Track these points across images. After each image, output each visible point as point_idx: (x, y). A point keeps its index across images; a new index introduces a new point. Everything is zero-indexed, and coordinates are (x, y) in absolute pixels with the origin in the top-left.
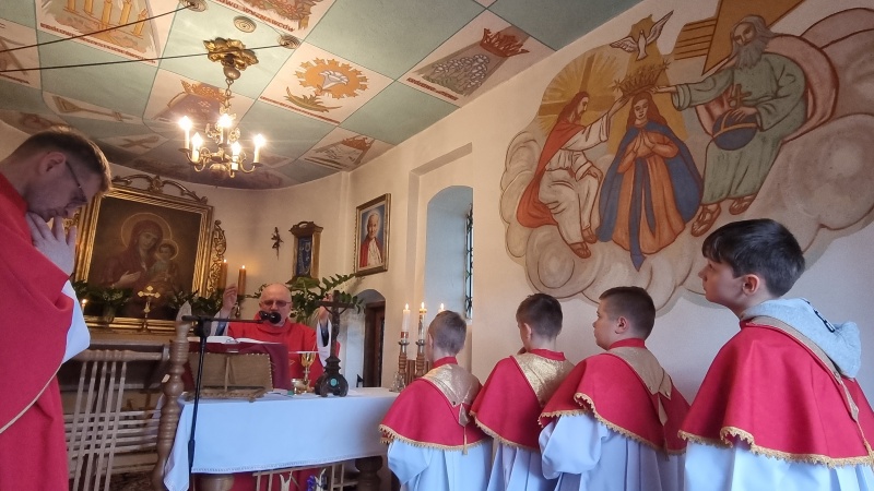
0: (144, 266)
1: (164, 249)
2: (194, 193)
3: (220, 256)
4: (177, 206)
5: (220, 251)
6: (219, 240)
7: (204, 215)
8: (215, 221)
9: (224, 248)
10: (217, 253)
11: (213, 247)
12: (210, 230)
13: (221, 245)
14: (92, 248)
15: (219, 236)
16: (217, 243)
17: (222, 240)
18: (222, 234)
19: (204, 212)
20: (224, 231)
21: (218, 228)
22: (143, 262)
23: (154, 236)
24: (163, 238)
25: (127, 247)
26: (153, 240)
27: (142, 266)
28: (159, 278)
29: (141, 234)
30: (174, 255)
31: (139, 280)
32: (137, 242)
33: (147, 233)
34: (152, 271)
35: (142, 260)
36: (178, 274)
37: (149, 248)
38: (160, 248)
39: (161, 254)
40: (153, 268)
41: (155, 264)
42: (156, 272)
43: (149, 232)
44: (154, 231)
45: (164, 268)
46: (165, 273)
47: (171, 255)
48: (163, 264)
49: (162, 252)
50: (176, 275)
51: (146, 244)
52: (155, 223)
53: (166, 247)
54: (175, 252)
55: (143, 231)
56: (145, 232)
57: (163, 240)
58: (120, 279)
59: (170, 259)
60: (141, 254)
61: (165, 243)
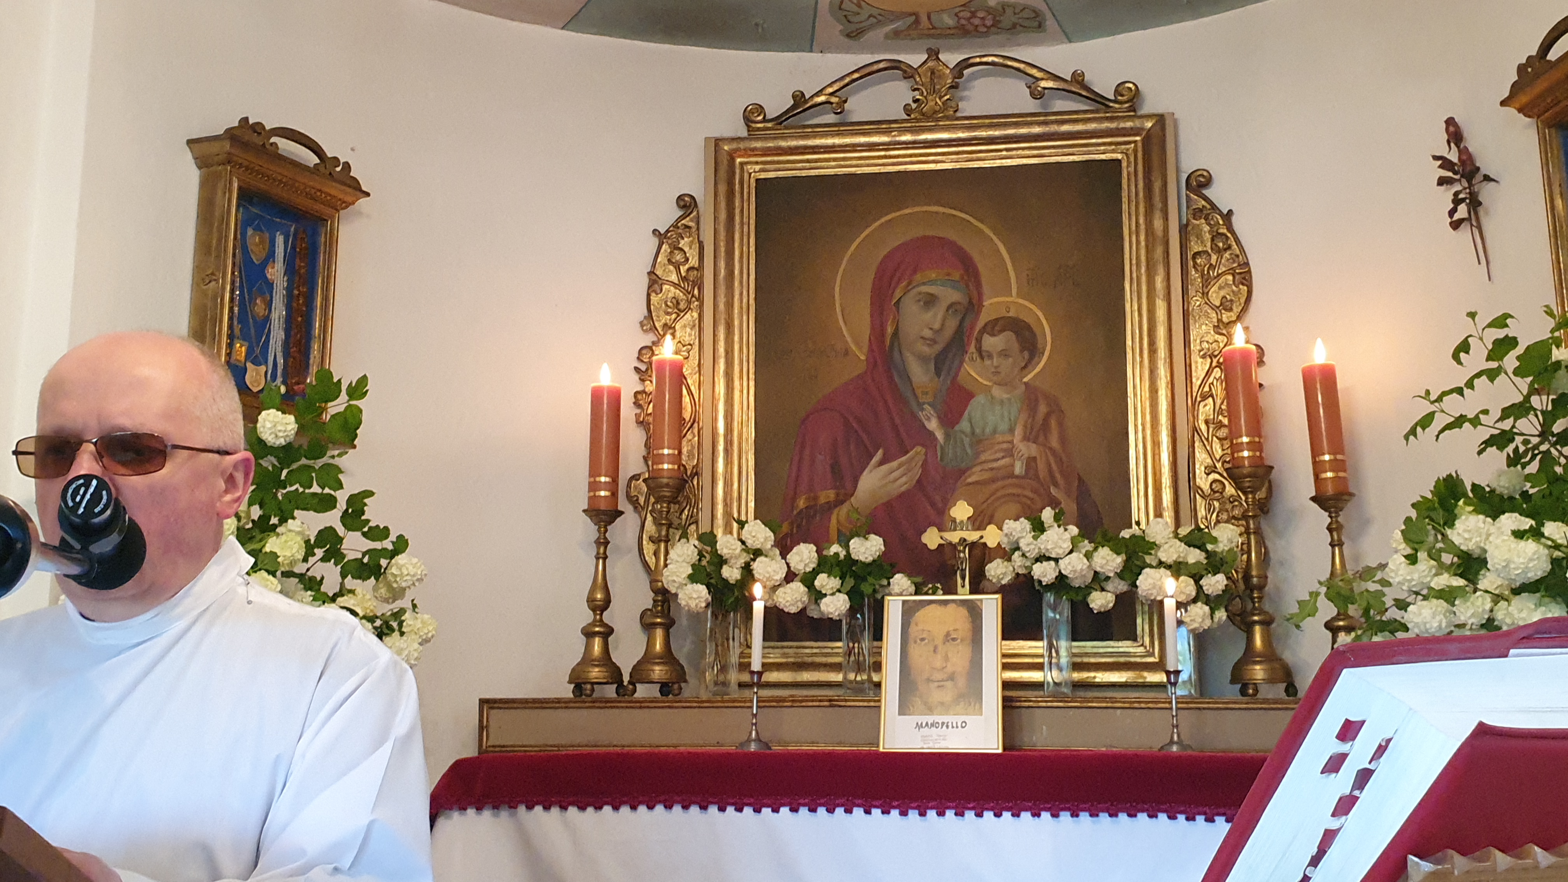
0: (933, 425)
1: (991, 342)
2: (1078, 78)
3: (1233, 328)
4: (1020, 152)
5: (1226, 305)
6: (1214, 257)
7: (1132, 159)
8: (1184, 177)
9: (1241, 286)
10: (1215, 320)
11: (1192, 292)
12: (1166, 218)
13: (1230, 277)
14: (752, 383)
15: (1213, 240)
16: (1208, 272)
17: (1231, 254)
18: (1223, 230)
19: (1128, 150)
20: (1230, 212)
21: (1203, 203)
22: (926, 406)
23: (950, 295)
24: (985, 298)
25: (863, 358)
26: (950, 312)
27: (926, 423)
28: (995, 465)
29: (902, 299)
30: (1036, 359)
31: (919, 481)
32: (896, 334)
33: (924, 289)
34: (964, 437)
35: (924, 403)
36: (1063, 440)
37: (938, 347)
38: (979, 341)
39: (988, 362)
40: (964, 425)
41: (969, 408)
42: (979, 441)
43: (931, 282)
44: (948, 275)
45: (1006, 419)
46: (1011, 442)
47: (1023, 364)
48: (1002, 402)
49: (990, 356)
50: (1054, 442)
51: (927, 333)
52: (943, 242)
53: (1001, 331)
54: (1040, 346)
55: (909, 284)
56: (918, 286)
57: (985, 303)
58: (856, 487)
59: (1025, 380)
60: (915, 379)
61: (992, 317)
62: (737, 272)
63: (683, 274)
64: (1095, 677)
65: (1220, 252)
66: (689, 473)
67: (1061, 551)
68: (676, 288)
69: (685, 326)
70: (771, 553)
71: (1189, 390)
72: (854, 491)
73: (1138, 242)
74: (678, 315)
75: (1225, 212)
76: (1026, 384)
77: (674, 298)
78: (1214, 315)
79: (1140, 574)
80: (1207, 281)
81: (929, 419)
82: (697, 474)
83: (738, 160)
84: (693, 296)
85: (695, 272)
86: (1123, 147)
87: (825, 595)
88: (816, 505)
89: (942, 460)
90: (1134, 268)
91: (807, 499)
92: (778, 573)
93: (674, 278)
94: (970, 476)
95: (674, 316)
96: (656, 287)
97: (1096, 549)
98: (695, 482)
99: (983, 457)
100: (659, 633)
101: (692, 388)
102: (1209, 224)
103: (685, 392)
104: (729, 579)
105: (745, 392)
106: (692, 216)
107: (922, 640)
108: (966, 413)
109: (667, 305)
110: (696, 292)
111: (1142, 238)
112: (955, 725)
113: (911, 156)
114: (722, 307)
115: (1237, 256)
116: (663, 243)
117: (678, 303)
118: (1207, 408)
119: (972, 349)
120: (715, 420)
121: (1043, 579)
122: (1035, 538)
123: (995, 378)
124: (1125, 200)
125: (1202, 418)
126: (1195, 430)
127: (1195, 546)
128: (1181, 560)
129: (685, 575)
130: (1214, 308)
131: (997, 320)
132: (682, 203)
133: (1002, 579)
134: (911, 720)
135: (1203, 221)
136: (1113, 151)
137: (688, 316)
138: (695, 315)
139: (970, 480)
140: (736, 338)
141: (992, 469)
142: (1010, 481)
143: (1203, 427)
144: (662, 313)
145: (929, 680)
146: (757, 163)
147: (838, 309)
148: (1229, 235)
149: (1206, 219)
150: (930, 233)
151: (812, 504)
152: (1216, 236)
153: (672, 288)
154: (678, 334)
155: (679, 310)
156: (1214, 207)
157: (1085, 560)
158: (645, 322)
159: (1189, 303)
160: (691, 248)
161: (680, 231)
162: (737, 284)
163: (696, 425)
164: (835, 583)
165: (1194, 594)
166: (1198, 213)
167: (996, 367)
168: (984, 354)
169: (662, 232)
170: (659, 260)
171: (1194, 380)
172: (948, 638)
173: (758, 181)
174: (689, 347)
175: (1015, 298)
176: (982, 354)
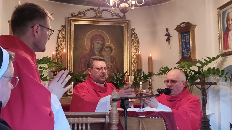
2: (118, 14)
3: (137, 49)
4: (110, 24)
5: (136, 46)
8: (131, 29)
9: (138, 44)
12: (129, 34)
14: (73, 53)
17: (137, 40)
20: (137, 34)
21: (133, 33)
23: (101, 42)
25: (89, 50)
26: (101, 45)
29: (94, 42)
43: (98, 40)
45: (108, 60)
46: (109, 63)
47: (111, 53)
48: (108, 58)
49: (106, 51)
50: (114, 63)
51: (98, 48)
52: (100, 35)
54: (113, 50)
55: (95, 40)
57: (106, 44)
59: (111, 55)
60: (96, 54)
61: (107, 46)
62: (71, 37)
63: (63, 37)
71: (131, 57)
73: (126, 37)
80: (134, 43)
83: (71, 21)
84: (64, 40)
90: (125, 41)
91: (81, 70)
96: (59, 38)
116: (60, 32)
119: (104, 50)
124: (124, 31)
125: (133, 61)
132: (63, 26)
136: (123, 25)
138: (65, 43)
140: (71, 47)
142: (109, 68)
146: (74, 21)
147: (85, 43)
148: (137, 37)
154: (62, 45)
155: (62, 42)
156: (135, 33)
158: (57, 43)
159: (132, 46)
160: (64, 33)
161: (62, 30)
166: (133, 34)
167: (107, 53)
173: (74, 24)
175: (109, 43)
176: (105, 51)
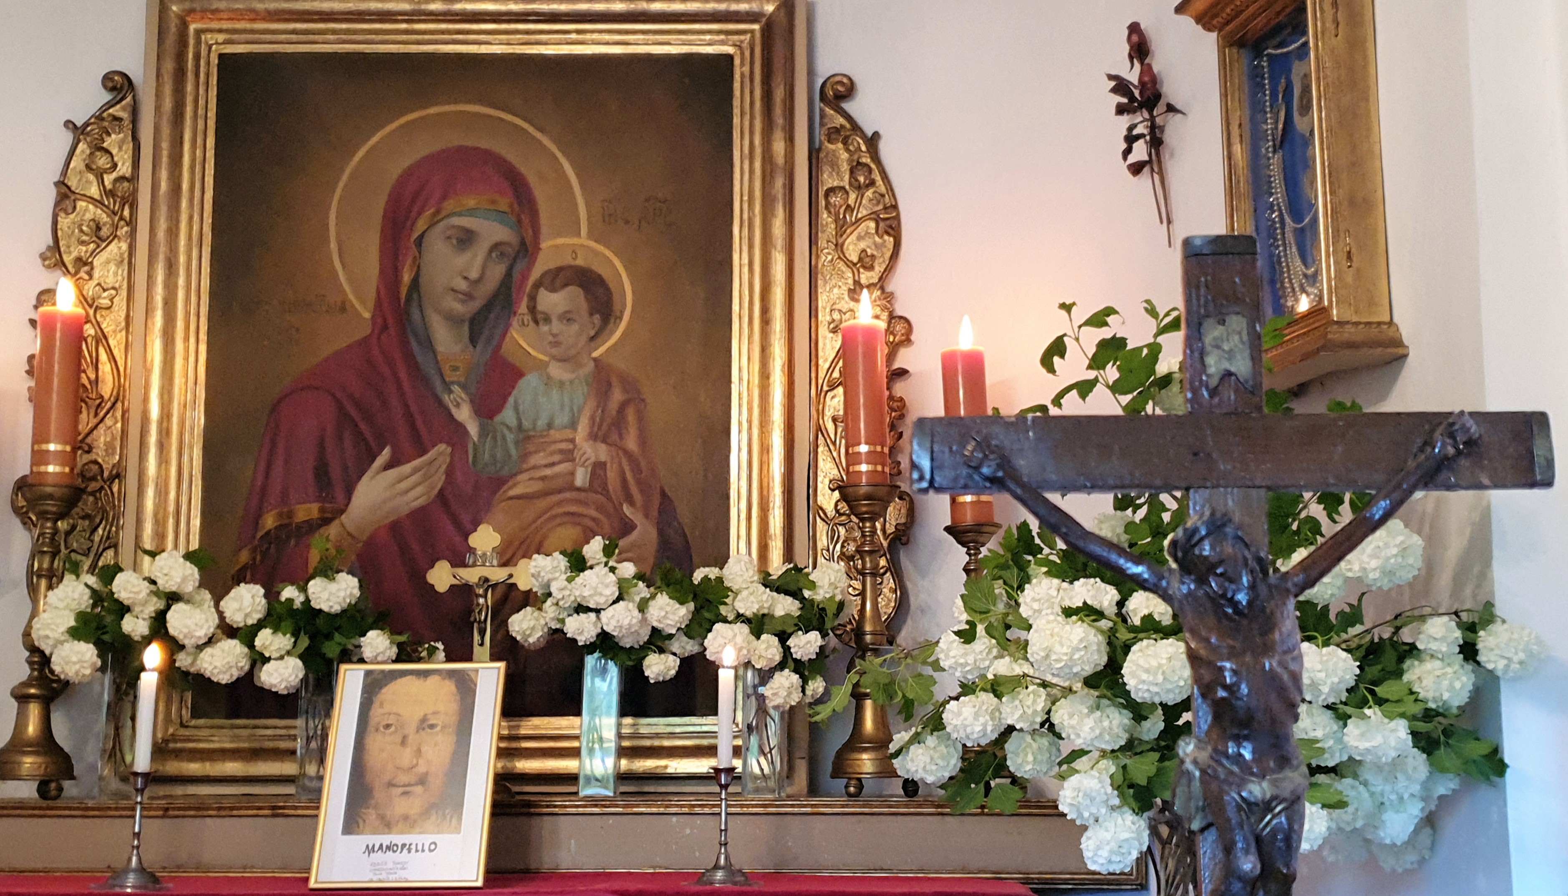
0: (464, 414)
1: (550, 301)
4: (595, 36)
5: (865, 262)
6: (853, 196)
7: (747, 54)
8: (819, 82)
9: (886, 237)
10: (851, 281)
11: (822, 243)
12: (790, 139)
13: (872, 225)
14: (203, 348)
15: (852, 172)
16: (845, 217)
17: (875, 192)
18: (866, 160)
19: (742, 42)
20: (876, 135)
21: (841, 120)
22: (456, 388)
23: (495, 232)
24: (542, 237)
25: (367, 315)
26: (494, 255)
27: (454, 411)
28: (548, 472)
29: (426, 234)
30: (611, 325)
31: (441, 494)
32: (415, 283)
33: (456, 221)
34: (506, 432)
35: (453, 383)
36: (643, 441)
37: (476, 305)
38: (533, 298)
39: (545, 328)
40: (508, 415)
41: (515, 392)
42: (528, 438)
43: (472, 212)
44: (493, 202)
45: (567, 409)
46: (572, 441)
47: (592, 333)
48: (562, 384)
49: (547, 320)
50: (631, 443)
51: (463, 285)
52: (489, 157)
53: (566, 285)
54: (616, 307)
55: (438, 212)
56: (448, 216)
57: (544, 245)
58: (349, 499)
59: (595, 354)
60: (440, 348)
61: (552, 265)
62: (185, 186)
63: (109, 186)
64: (666, 767)
65: (860, 189)
66: (106, 474)
67: (602, 600)
68: (96, 207)
69: (108, 262)
70: (198, 598)
71: (813, 375)
72: (347, 505)
73: (752, 171)
74: (98, 246)
75: (869, 134)
76: (595, 360)
77: (93, 220)
78: (850, 275)
79: (710, 630)
80: (842, 228)
81: (458, 405)
82: (118, 476)
83: (192, 27)
84: (121, 218)
85: (126, 184)
86: (736, 37)
87: (269, 659)
88: (290, 524)
89: (474, 462)
90: (746, 206)
91: (280, 515)
92: (201, 627)
93: (94, 191)
94: (510, 488)
95: (92, 246)
96: (68, 203)
97: (653, 597)
98: (115, 489)
99: (534, 460)
100: (34, 710)
101: (116, 352)
102: (847, 150)
103: (103, 356)
104: (133, 634)
105: (192, 359)
106: (124, 102)
107: (388, 726)
108: (511, 400)
109: (82, 231)
110: (126, 213)
111: (758, 165)
112: (420, 848)
113: (443, 32)
114: (161, 234)
115: (883, 196)
116: (79, 141)
117: (99, 228)
118: (836, 400)
119: (523, 308)
120: (146, 400)
121: (578, 638)
122: (570, 580)
123: (554, 351)
124: (736, 111)
125: (829, 414)
126: (819, 429)
127: (787, 593)
128: (766, 611)
129: (63, 628)
130: (851, 265)
131: (560, 270)
132: (110, 85)
133: (529, 635)
134: (360, 841)
135: (840, 145)
136: (723, 43)
137: (113, 247)
138: (124, 246)
139: (512, 493)
140: (181, 281)
141: (543, 478)
142: (568, 495)
143: (830, 426)
144: (73, 240)
145: (391, 785)
146: (220, 31)
147: (333, 245)
148: (873, 166)
149: (845, 142)
150: (470, 142)
151: (286, 521)
152: (856, 167)
153: (91, 207)
154: (96, 274)
155: (99, 238)
156: (856, 127)
157: (636, 612)
158: (49, 254)
159: (818, 256)
160: (120, 148)
161: (106, 124)
162: (184, 204)
163: (119, 405)
164: (284, 641)
165: (778, 658)
166: (834, 134)
167: (554, 336)
168: (539, 316)
169: (79, 124)
170: (72, 166)
171: (820, 362)
172: (424, 724)
173: (221, 56)
174: (113, 292)
175: (584, 239)
176: (537, 317)
